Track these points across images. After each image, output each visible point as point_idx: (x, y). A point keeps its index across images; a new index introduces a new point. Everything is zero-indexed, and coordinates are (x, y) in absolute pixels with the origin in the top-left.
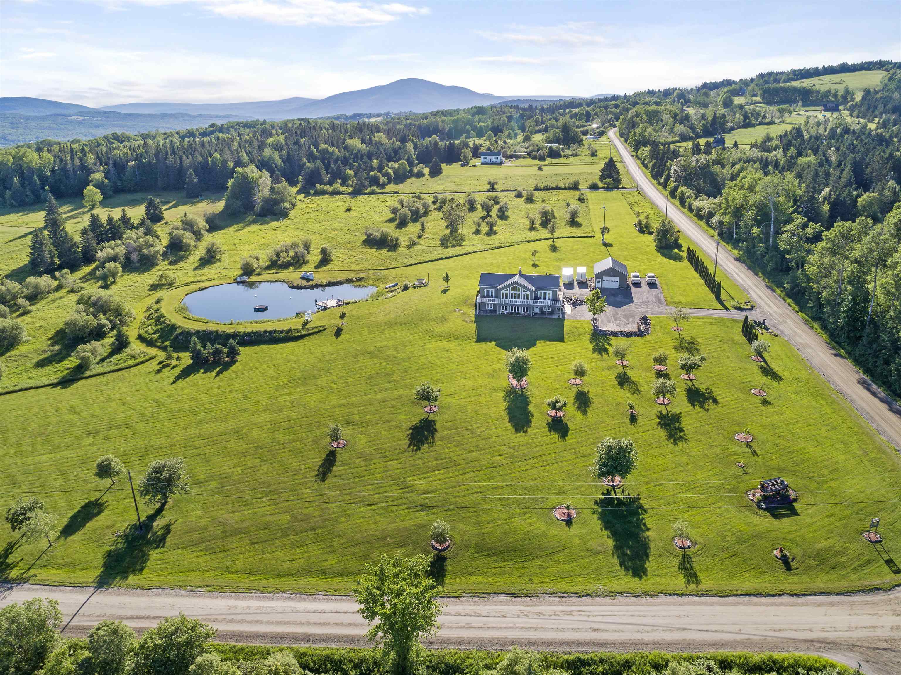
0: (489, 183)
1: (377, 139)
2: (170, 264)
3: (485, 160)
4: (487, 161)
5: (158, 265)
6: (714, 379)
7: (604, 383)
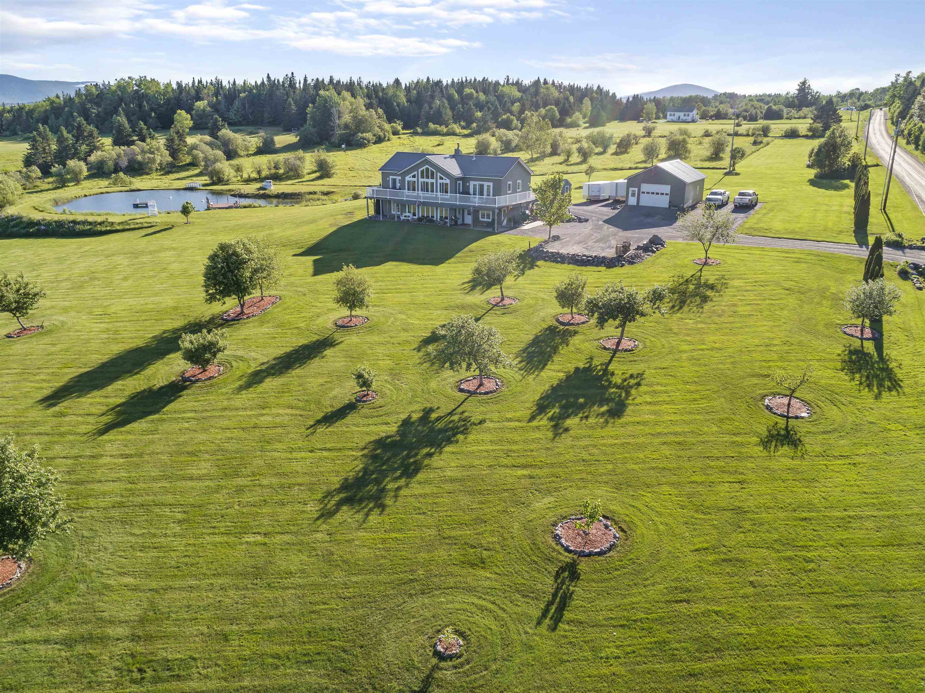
0: (645, 129)
3: (672, 117)
4: (675, 118)
5: (148, 174)
6: (684, 356)
7: (405, 330)
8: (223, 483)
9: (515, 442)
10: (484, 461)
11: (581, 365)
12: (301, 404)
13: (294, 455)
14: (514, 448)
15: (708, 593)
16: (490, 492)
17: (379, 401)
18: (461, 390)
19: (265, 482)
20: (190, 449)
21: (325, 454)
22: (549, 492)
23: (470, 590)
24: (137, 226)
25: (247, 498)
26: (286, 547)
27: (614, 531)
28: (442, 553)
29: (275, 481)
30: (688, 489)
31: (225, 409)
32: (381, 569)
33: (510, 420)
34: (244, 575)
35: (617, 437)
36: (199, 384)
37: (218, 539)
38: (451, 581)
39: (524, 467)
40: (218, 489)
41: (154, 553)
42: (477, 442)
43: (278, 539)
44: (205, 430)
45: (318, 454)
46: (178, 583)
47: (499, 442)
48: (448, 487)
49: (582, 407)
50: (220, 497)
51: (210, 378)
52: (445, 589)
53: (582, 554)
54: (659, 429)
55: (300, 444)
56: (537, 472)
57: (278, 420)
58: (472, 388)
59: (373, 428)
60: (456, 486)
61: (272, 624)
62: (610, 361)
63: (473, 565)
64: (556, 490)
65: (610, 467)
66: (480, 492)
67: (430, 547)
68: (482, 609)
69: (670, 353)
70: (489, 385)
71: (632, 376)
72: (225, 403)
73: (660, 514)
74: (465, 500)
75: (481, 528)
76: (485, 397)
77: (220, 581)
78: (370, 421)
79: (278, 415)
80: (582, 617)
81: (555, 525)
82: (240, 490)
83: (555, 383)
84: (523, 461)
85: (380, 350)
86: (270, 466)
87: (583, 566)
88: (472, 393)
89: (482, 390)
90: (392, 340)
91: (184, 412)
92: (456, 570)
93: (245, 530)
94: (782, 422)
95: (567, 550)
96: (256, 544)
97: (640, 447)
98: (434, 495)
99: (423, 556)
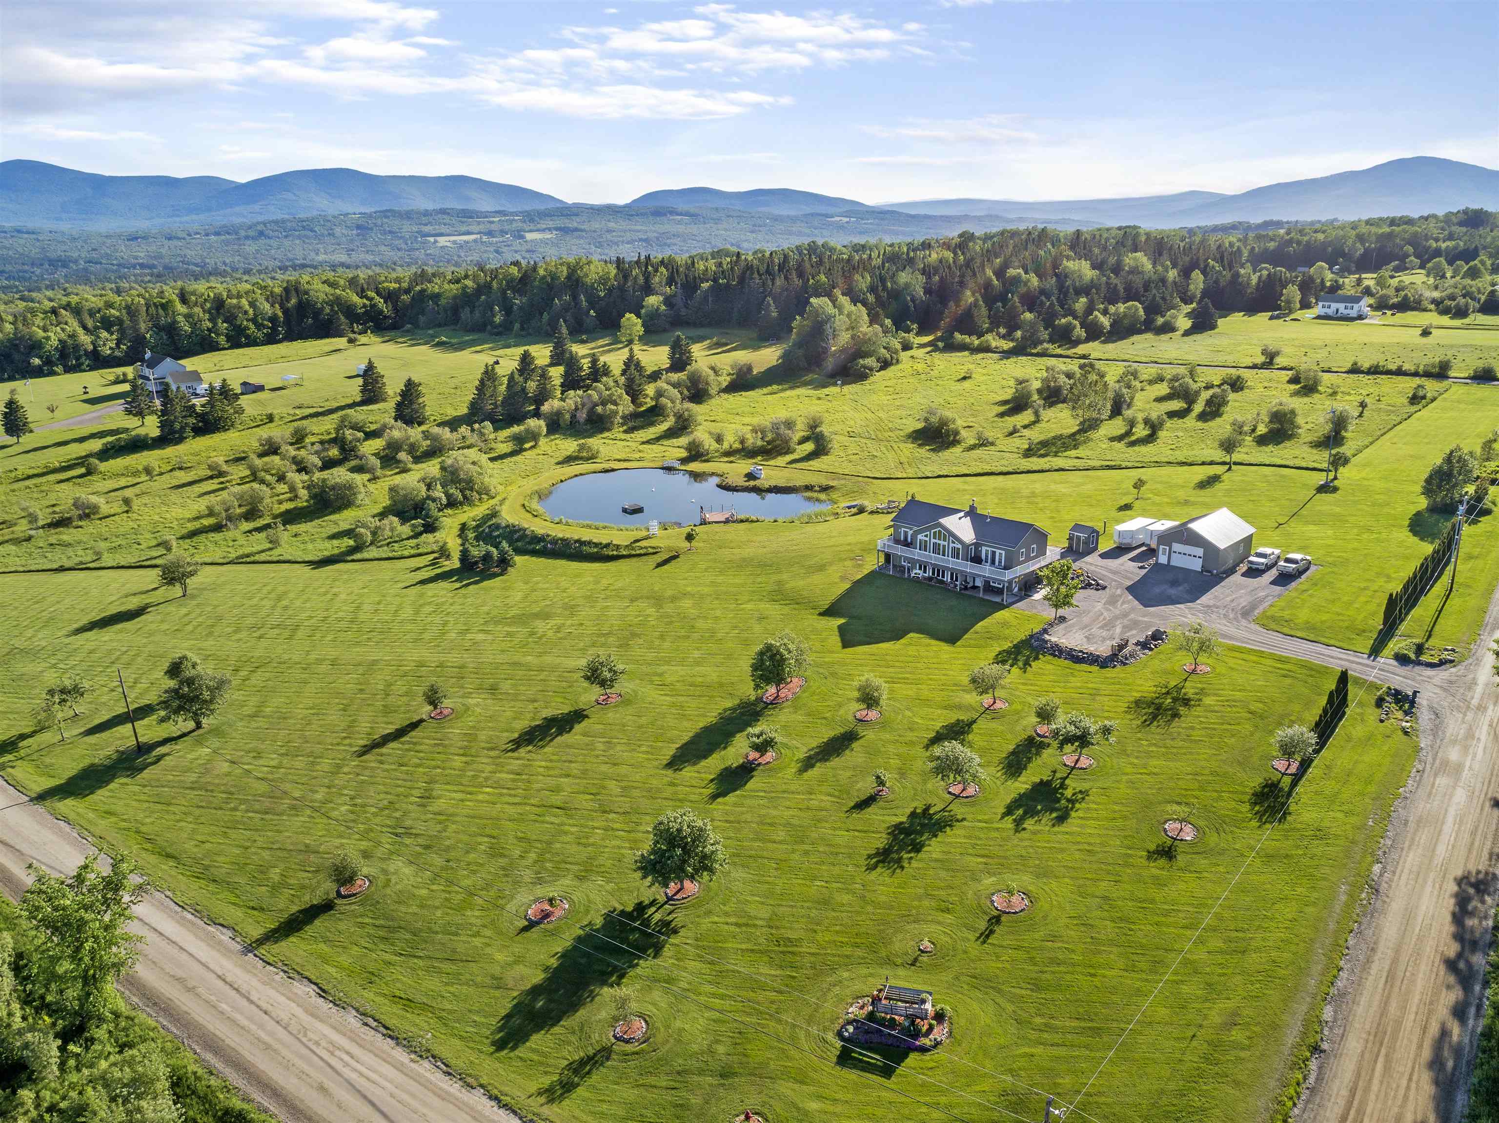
0: (1264, 352)
1: (1132, 263)
2: (625, 432)
3: (1326, 310)
4: (1330, 312)
5: (609, 430)
6: (1125, 778)
7: (911, 729)
8: (795, 847)
9: (980, 839)
10: (958, 850)
11: (1045, 779)
12: (837, 793)
13: (837, 832)
14: (979, 842)
15: (1065, 939)
16: (958, 871)
17: (891, 797)
18: (950, 793)
19: (821, 849)
20: (769, 821)
21: (856, 834)
22: (994, 874)
23: (939, 923)
24: (642, 552)
25: (812, 858)
26: (839, 890)
27: (1026, 902)
28: (926, 903)
29: (827, 849)
30: (1081, 882)
31: (784, 792)
32: (891, 908)
33: (980, 821)
34: (819, 903)
35: (1048, 842)
36: (761, 767)
37: (800, 881)
38: (930, 918)
39: (983, 856)
40: (793, 851)
41: (767, 886)
42: (956, 836)
43: (835, 885)
44: (775, 807)
45: (852, 833)
46: (784, 903)
47: (970, 837)
48: (933, 864)
49: (1037, 813)
50: (796, 856)
51: (767, 763)
52: (926, 922)
53: (1005, 912)
54: (1079, 839)
55: (839, 824)
56: (990, 861)
57: (823, 805)
58: (957, 792)
59: (887, 818)
60: (939, 865)
61: (838, 928)
62: (1067, 777)
63: (942, 911)
64: (1000, 873)
65: (1037, 862)
66: (953, 870)
67: (920, 898)
68: (945, 933)
69: (1115, 774)
70: (971, 791)
71: (1081, 792)
72: (784, 787)
73: (1057, 895)
74: (943, 874)
75: (950, 891)
76: (965, 800)
77: (806, 904)
78: (885, 812)
79: (822, 801)
80: (995, 942)
81: (993, 894)
82: (806, 853)
83: (1022, 791)
84: (982, 852)
85: (891, 749)
86: (823, 839)
87: (1004, 918)
88: (957, 796)
89: (964, 794)
90: (901, 739)
91: (757, 791)
92: (933, 912)
93: (814, 878)
94: (1169, 842)
95: (996, 909)
96: (822, 887)
97: (1062, 850)
98: (925, 869)
99: (916, 903)
